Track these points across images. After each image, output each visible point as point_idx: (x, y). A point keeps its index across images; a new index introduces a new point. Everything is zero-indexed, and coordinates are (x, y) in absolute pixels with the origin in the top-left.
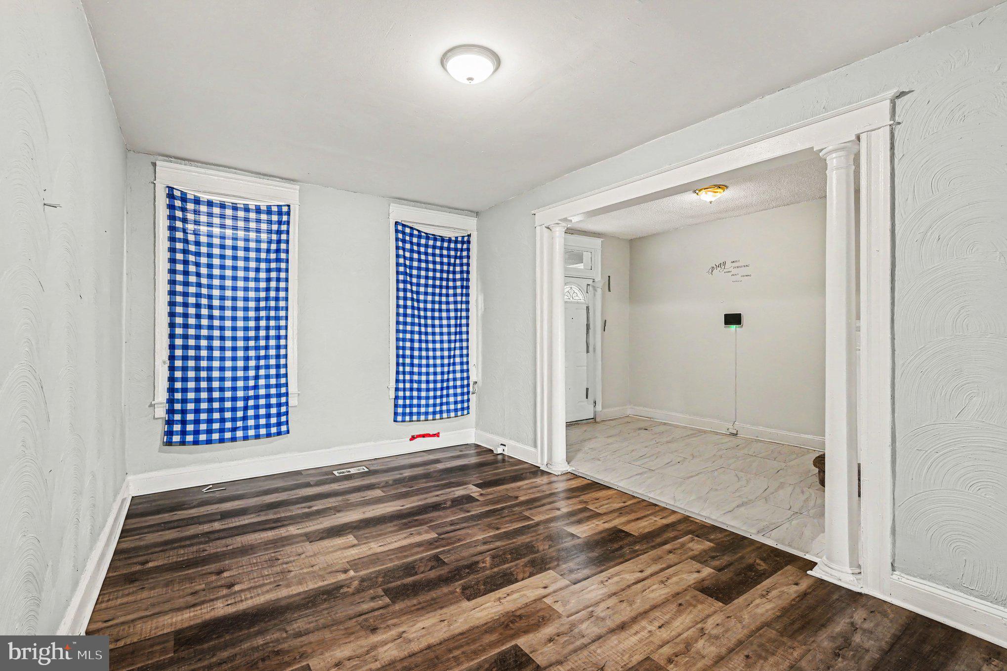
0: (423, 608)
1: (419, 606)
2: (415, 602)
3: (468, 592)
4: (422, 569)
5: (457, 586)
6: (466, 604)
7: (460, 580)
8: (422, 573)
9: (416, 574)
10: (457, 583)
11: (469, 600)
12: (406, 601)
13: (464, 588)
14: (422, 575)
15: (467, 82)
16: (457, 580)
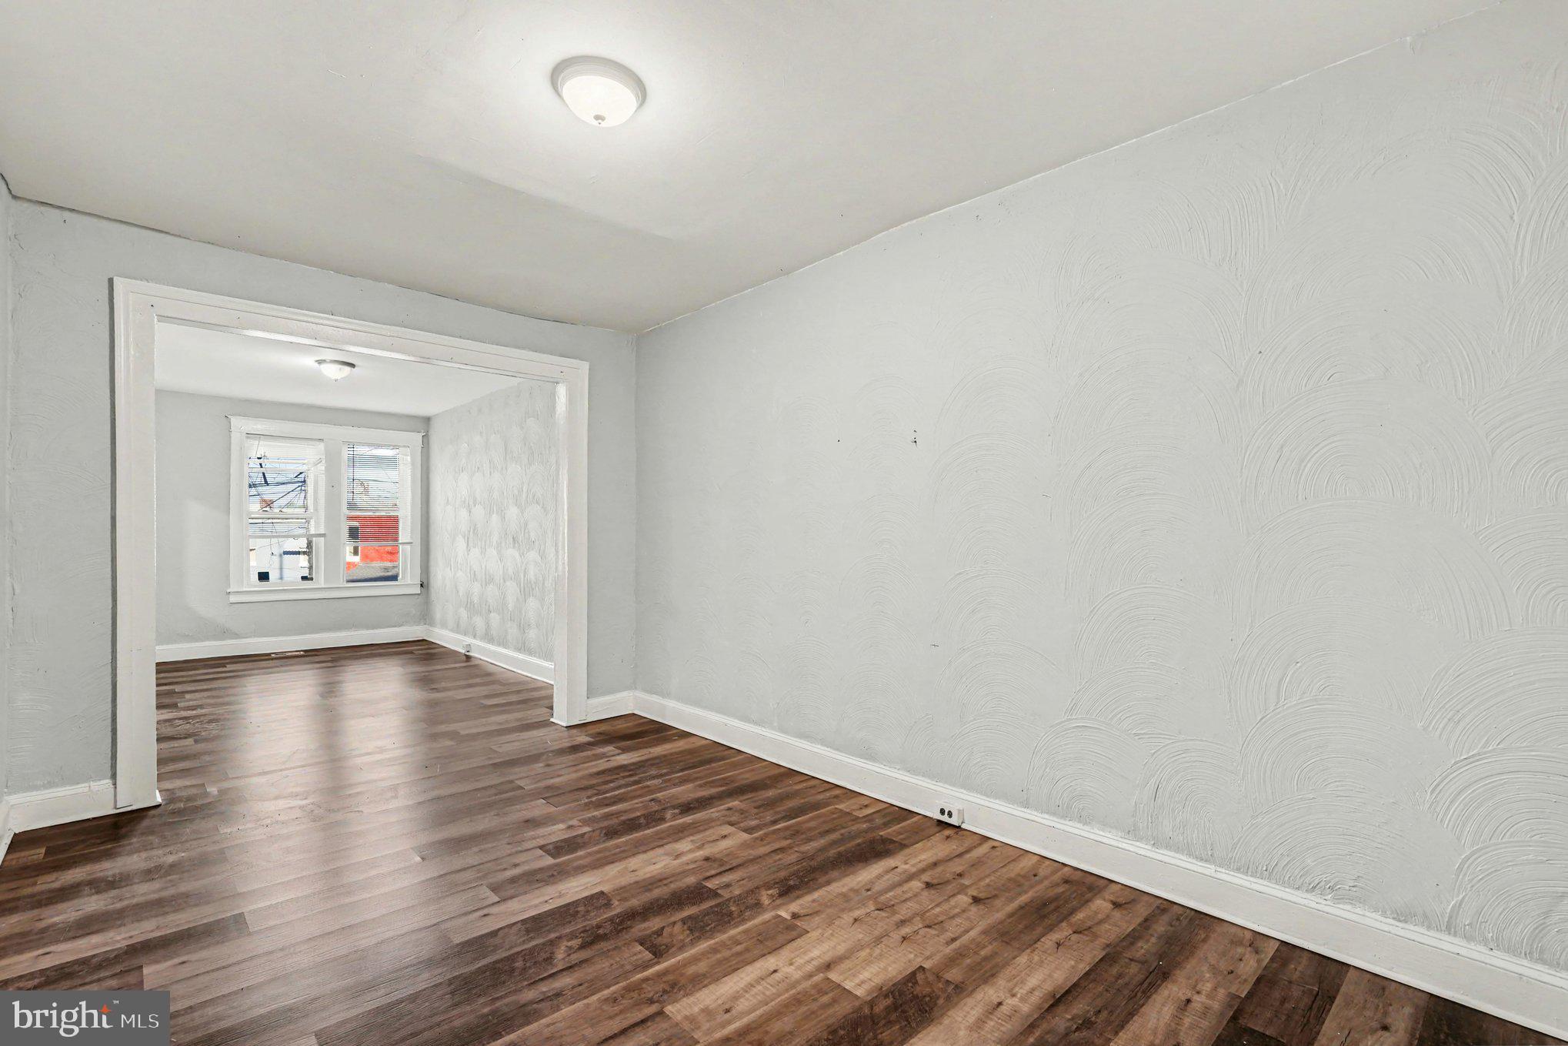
0: (660, 880)
1: (665, 882)
2: (673, 886)
3: (602, 901)
4: (678, 928)
5: (618, 908)
6: (606, 888)
7: (613, 916)
8: (674, 923)
9: (684, 921)
10: (618, 910)
11: (602, 893)
12: (685, 886)
13: (608, 905)
14: (673, 919)
15: (595, 123)
16: (617, 916)
